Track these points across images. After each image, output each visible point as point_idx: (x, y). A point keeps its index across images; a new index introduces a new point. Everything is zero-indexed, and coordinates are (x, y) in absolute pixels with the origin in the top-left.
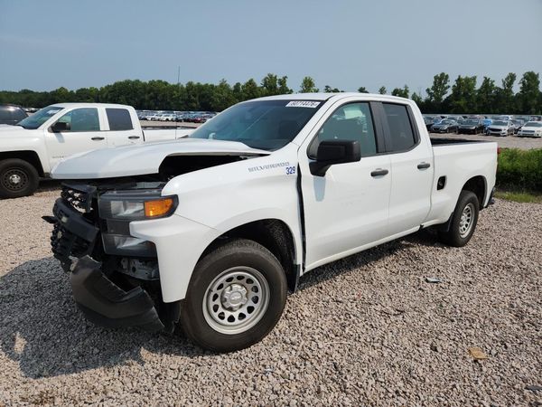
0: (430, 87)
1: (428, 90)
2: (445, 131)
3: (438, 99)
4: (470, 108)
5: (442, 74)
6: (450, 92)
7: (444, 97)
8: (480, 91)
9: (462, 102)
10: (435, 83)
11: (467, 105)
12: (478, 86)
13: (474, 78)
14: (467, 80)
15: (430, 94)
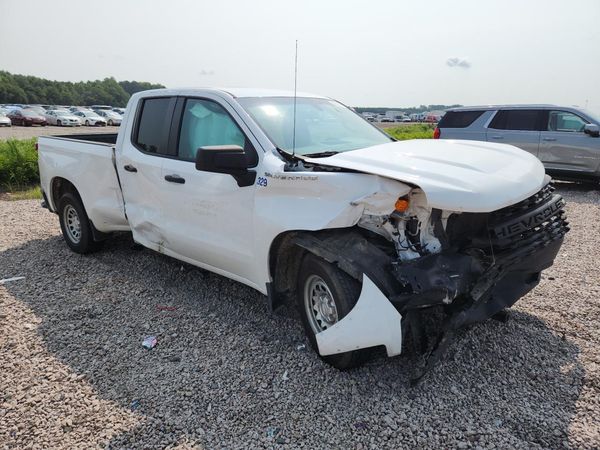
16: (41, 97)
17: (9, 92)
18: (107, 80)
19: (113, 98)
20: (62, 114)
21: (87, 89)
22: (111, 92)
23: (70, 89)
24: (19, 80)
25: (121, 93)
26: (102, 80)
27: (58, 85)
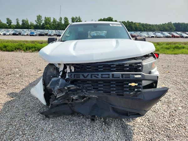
0: (36, 20)
1: (36, 21)
2: (53, 36)
3: (40, 24)
4: (51, 28)
5: (39, 15)
6: (43, 22)
7: (42, 24)
8: (53, 22)
9: (48, 26)
10: (37, 18)
11: (50, 26)
12: (52, 20)
13: (50, 18)
14: (48, 18)
15: (37, 22)
16: (147, 29)
17: (139, 28)
18: (169, 23)
19: (169, 29)
20: (150, 34)
21: (161, 26)
22: (169, 27)
23: (156, 27)
24: (143, 25)
25: (172, 27)
26: (167, 23)
27: (153, 26)
